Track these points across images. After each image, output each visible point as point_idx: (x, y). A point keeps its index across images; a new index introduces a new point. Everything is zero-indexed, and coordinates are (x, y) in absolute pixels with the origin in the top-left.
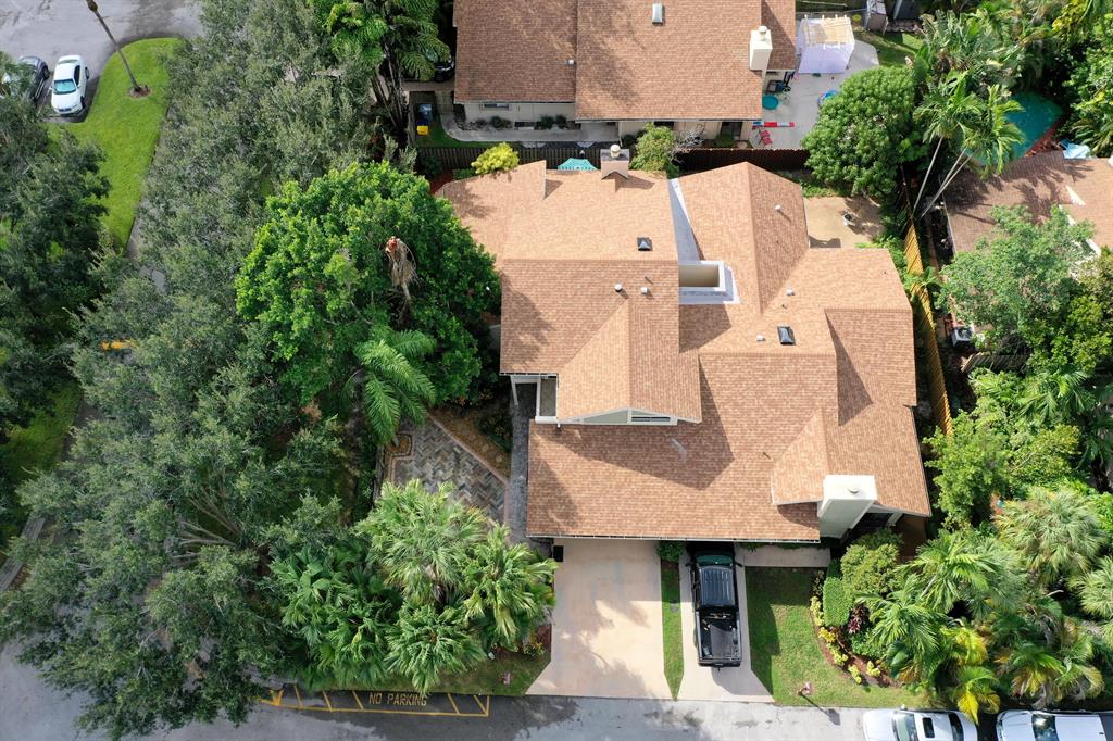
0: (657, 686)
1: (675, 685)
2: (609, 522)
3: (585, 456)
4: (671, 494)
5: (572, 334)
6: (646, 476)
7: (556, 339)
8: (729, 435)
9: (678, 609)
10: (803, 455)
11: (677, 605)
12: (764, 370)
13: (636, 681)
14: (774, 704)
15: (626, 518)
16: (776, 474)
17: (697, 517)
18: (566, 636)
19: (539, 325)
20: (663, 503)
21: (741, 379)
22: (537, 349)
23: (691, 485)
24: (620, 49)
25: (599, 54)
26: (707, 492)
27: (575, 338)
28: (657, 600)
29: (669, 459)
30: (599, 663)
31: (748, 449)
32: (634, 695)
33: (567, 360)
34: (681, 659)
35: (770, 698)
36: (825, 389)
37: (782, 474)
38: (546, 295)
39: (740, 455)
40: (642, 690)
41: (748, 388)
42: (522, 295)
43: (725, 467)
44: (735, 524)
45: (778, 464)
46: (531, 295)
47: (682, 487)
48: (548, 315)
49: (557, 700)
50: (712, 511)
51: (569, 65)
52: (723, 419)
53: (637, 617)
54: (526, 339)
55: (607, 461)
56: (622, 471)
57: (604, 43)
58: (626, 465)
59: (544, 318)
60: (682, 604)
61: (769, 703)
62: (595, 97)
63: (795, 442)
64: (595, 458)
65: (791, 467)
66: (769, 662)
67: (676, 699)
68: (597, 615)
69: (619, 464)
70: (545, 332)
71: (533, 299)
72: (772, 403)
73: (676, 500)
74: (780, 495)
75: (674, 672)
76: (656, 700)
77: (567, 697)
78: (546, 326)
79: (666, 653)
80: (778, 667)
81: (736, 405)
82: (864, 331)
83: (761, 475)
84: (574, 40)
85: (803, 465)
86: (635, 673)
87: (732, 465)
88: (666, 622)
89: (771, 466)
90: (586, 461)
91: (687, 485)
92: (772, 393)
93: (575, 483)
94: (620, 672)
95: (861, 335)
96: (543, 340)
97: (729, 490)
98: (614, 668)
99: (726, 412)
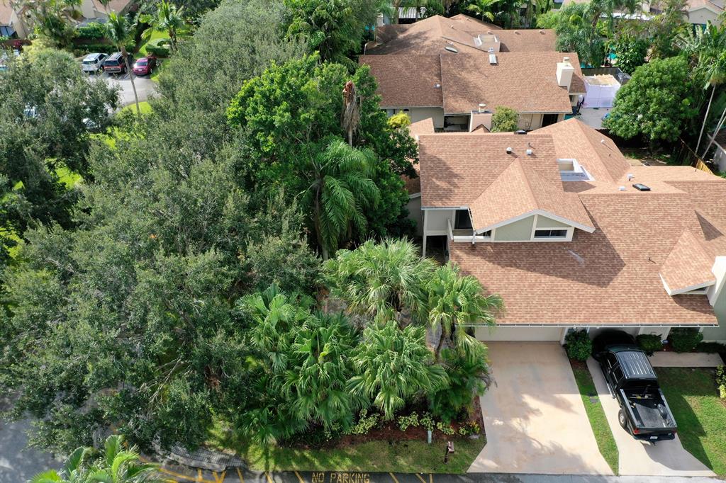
1: (613, 461)
2: (527, 312)
3: (499, 264)
4: (578, 291)
5: (476, 181)
6: (553, 278)
7: (465, 185)
8: (616, 248)
9: (598, 400)
10: (684, 257)
11: (595, 397)
12: (633, 204)
13: (575, 460)
14: (718, 478)
15: (542, 310)
16: (665, 273)
17: (605, 307)
18: (498, 422)
19: (450, 176)
20: (572, 298)
22: (451, 190)
23: (593, 284)
24: (472, 78)
25: (456, 81)
26: (609, 289)
27: (479, 183)
28: (575, 393)
29: (570, 265)
30: (535, 444)
31: (635, 256)
32: (577, 472)
33: (476, 198)
34: (613, 440)
35: (711, 473)
37: (671, 272)
38: (455, 157)
39: (629, 261)
40: (583, 467)
41: (623, 216)
42: (435, 157)
43: (619, 270)
44: (638, 313)
45: (664, 267)
46: (442, 157)
47: (586, 285)
48: (457, 169)
49: (500, 477)
50: (616, 303)
51: (436, 88)
52: (609, 236)
53: (562, 406)
54: (443, 184)
55: (518, 268)
56: (532, 276)
57: (461, 75)
58: (535, 270)
59: (454, 171)
60: (599, 396)
61: (712, 477)
63: (673, 251)
64: (507, 266)
65: (677, 266)
66: (699, 443)
67: (618, 475)
68: (525, 405)
69: (528, 270)
70: (456, 180)
72: (646, 225)
73: (583, 295)
74: (675, 285)
75: (609, 451)
76: (600, 476)
77: (509, 474)
78: (456, 176)
79: (596, 436)
80: (707, 444)
81: (617, 227)
82: (697, 194)
83: (651, 275)
84: (439, 76)
85: (687, 263)
86: (574, 453)
87: (625, 269)
88: (589, 410)
89: (658, 269)
90: (499, 267)
91: (589, 283)
92: (644, 218)
94: (557, 452)
96: (456, 186)
97: (627, 287)
98: (552, 449)
99: (610, 232)
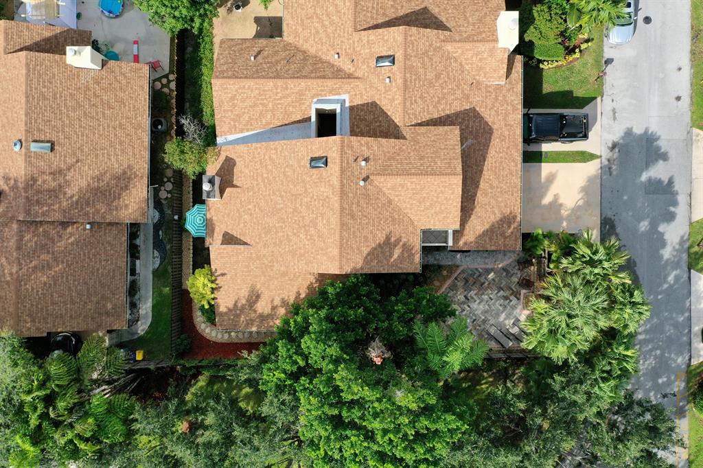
0: (592, 168)
1: (592, 157)
2: (512, 195)
3: (472, 210)
4: (496, 151)
5: (394, 220)
6: (485, 168)
7: (397, 231)
8: (459, 109)
9: (546, 153)
10: (474, 59)
11: (543, 154)
12: (415, 80)
13: (591, 180)
14: (602, 97)
15: (510, 183)
16: (484, 79)
17: (509, 135)
18: (565, 224)
19: (387, 245)
20: (501, 158)
21: (421, 97)
22: (404, 245)
23: (490, 138)
24: (78, 182)
25: (84, 201)
26: (495, 127)
27: (397, 217)
28: (541, 166)
29: (474, 152)
30: (581, 203)
31: (467, 97)
32: (599, 181)
33: (412, 223)
34: (577, 152)
35: (599, 99)
36: (428, 37)
37: (485, 75)
38: (366, 238)
39: (471, 103)
40: (595, 177)
41: (428, 93)
42: (366, 258)
43: (479, 114)
44: (513, 111)
45: (477, 77)
46: (366, 251)
47: (491, 144)
48: (381, 237)
49: (603, 229)
50: (506, 125)
51: (91, 228)
52: (448, 112)
53: (551, 179)
54: (397, 252)
55: (476, 195)
56: (482, 185)
57: (72, 197)
58: (479, 182)
59: (382, 240)
60: (543, 150)
61: (602, 101)
62: (127, 206)
63: (463, 64)
64: (474, 203)
65: (481, 68)
66: (577, 98)
67: (601, 157)
68: (550, 204)
69: (478, 187)
70: (393, 239)
71: (369, 249)
72: (438, 77)
73: (500, 149)
74: (500, 77)
75: (585, 157)
76: (601, 168)
77: (601, 223)
78: (388, 238)
79: (574, 161)
80: (579, 92)
81: (439, 102)
82: (370, 5)
83: (484, 90)
84: (64, 225)
85: (481, 60)
86: (586, 180)
87: (478, 109)
88: (555, 161)
89: (478, 82)
90: (476, 210)
91: (490, 141)
92: (431, 75)
93: (489, 217)
94: (585, 190)
95: (373, 8)
96: (398, 241)
97: (493, 113)
98: (584, 193)
99: (443, 110)
